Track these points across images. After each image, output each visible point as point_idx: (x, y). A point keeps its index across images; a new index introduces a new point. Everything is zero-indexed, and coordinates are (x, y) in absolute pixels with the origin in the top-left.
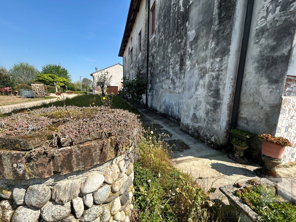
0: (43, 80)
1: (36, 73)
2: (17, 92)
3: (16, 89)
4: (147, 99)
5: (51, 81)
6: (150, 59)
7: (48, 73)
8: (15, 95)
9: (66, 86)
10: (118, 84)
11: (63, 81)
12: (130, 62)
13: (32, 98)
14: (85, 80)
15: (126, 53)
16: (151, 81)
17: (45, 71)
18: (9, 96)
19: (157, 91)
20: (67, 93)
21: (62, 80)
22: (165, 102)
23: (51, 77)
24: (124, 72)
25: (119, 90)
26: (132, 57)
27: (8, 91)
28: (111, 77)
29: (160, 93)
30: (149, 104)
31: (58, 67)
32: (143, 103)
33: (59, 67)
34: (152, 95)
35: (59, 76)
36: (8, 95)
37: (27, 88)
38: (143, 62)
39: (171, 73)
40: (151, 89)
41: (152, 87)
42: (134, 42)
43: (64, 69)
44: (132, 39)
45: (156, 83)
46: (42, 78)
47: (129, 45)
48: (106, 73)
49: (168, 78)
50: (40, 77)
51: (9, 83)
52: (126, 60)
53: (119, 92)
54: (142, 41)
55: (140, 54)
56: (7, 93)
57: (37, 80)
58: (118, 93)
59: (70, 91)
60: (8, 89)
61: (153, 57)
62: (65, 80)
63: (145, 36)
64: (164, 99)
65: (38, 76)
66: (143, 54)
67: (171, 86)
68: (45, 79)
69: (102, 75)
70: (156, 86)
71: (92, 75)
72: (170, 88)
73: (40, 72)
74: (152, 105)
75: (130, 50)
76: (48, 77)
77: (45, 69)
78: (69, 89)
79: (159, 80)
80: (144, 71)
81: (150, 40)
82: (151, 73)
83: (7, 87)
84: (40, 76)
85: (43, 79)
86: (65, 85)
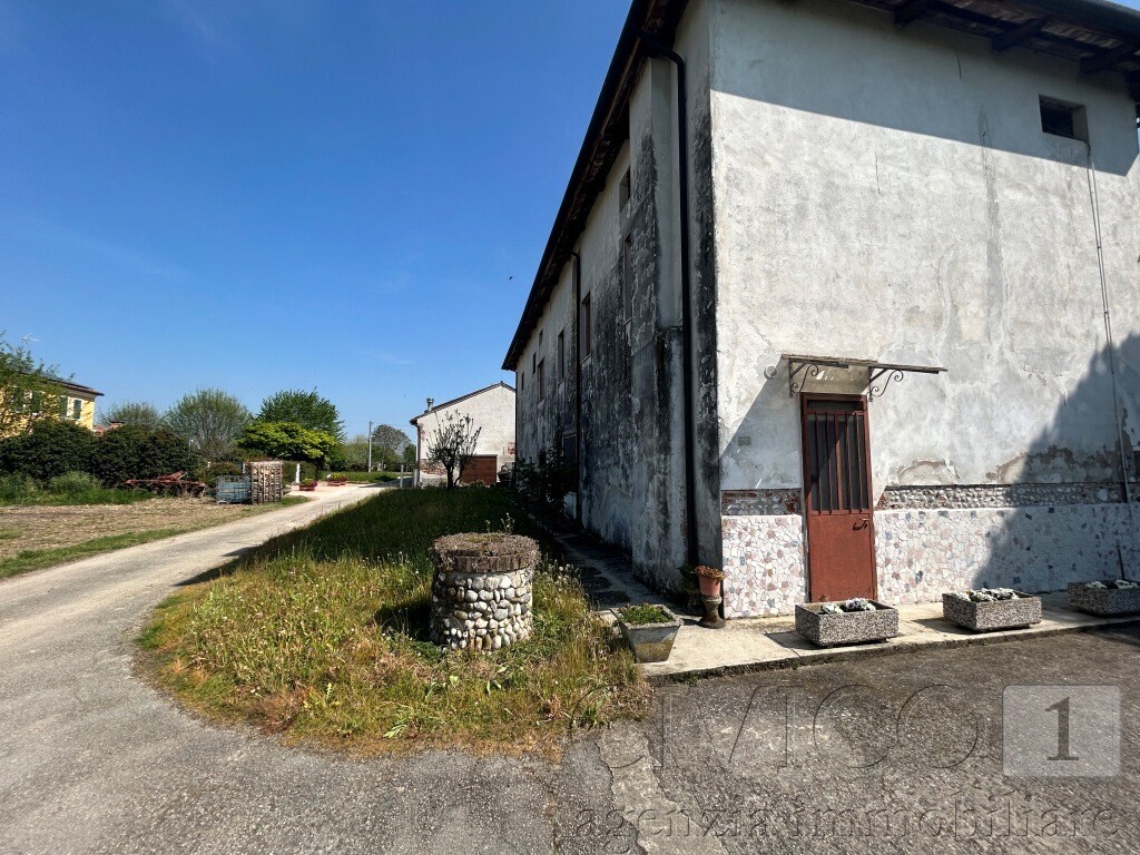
0: (261, 442)
1: (241, 418)
2: (203, 485)
3: (201, 476)
4: (579, 507)
5: (284, 445)
6: (583, 406)
7: (277, 420)
8: (196, 495)
9: (327, 459)
10: (498, 449)
11: (320, 443)
12: (537, 392)
13: (247, 501)
14: (384, 433)
15: (526, 364)
16: (587, 460)
17: (271, 414)
18: (179, 500)
19: (599, 489)
20: (331, 480)
21: (317, 441)
22: (613, 517)
23: (286, 431)
24: (520, 415)
25: (499, 470)
26: (541, 379)
27: (180, 482)
28: (478, 432)
29: (605, 493)
30: (584, 520)
31: (311, 397)
32: (571, 516)
33: (313, 398)
34: (590, 497)
35: (308, 428)
36: (176, 495)
37: (231, 473)
38: (570, 408)
39: (621, 454)
40: (588, 481)
41: (589, 476)
42: (546, 346)
43: (325, 404)
44: (541, 334)
45: (597, 468)
46: (261, 435)
47: (534, 347)
48: (464, 422)
49: (617, 463)
50: (253, 432)
51: (184, 460)
52: (526, 386)
53: (501, 476)
54: (566, 358)
55: (562, 386)
56: (175, 491)
57: (242, 441)
58: (498, 481)
59: (337, 474)
60: (178, 476)
61: (590, 406)
62: (327, 439)
63: (573, 348)
64: (612, 509)
65: (248, 431)
66: (568, 389)
67: (623, 482)
68: (267, 437)
69: (452, 427)
70: (596, 476)
71: (414, 422)
72: (620, 486)
73: (255, 417)
74: (590, 523)
75: (537, 364)
76: (277, 432)
77: (270, 405)
78: (333, 469)
79: (602, 462)
80: (570, 432)
81: (583, 366)
82: (586, 441)
83: (178, 471)
84: (253, 428)
85: (263, 438)
86: (322, 457)
